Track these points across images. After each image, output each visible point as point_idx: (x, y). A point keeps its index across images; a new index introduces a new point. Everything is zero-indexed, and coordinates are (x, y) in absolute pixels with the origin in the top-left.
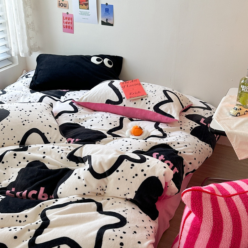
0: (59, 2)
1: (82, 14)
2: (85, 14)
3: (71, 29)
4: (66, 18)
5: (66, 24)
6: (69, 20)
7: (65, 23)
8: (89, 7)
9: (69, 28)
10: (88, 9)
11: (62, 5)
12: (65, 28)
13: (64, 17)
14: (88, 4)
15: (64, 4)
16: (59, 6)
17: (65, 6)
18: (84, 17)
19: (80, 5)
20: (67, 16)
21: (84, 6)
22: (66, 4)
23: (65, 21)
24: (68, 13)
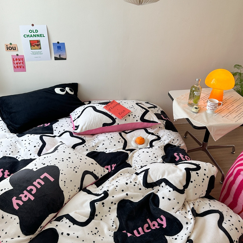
0: (7, 46)
1: (33, 53)
2: (37, 53)
3: (23, 68)
4: (16, 60)
5: (17, 65)
6: (20, 60)
7: (15, 63)
8: (41, 47)
9: (21, 67)
10: (40, 49)
11: (10, 48)
12: (16, 68)
13: (13, 59)
14: (40, 44)
15: (13, 47)
16: (8, 49)
17: (14, 49)
18: (37, 56)
19: (31, 46)
20: (17, 57)
21: (36, 47)
22: (15, 47)
23: (16, 62)
24: (17, 55)
